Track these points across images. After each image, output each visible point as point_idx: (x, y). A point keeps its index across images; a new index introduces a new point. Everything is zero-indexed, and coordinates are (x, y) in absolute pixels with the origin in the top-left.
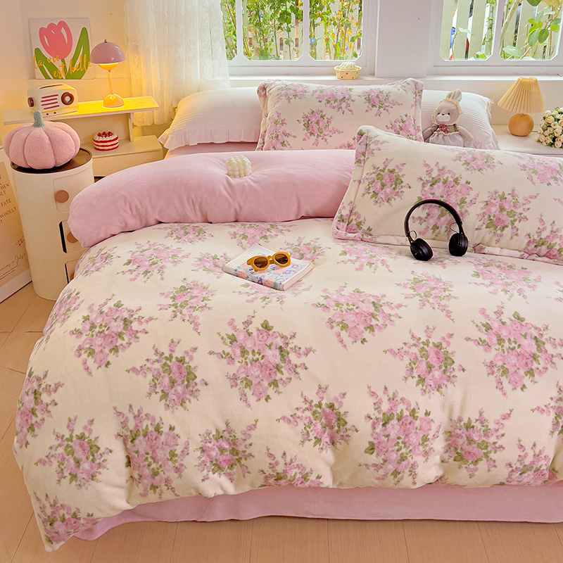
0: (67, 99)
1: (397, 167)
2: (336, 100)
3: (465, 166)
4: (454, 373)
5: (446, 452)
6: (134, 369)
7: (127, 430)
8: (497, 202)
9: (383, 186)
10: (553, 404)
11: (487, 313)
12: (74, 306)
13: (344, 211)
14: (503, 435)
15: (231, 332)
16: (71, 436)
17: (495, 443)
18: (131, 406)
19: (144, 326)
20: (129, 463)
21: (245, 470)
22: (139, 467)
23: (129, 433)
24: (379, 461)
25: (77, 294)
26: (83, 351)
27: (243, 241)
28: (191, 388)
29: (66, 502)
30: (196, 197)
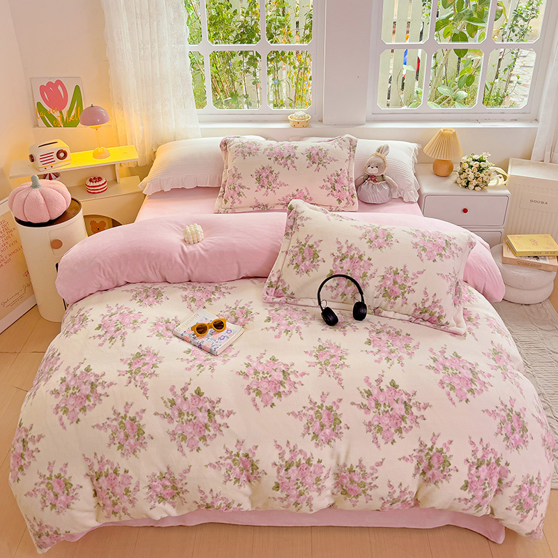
0: (62, 155)
1: (315, 242)
2: (283, 158)
3: (369, 244)
4: (340, 431)
5: (335, 488)
6: (97, 426)
7: (93, 472)
8: (391, 276)
9: (304, 259)
10: (415, 454)
11: (370, 381)
12: (56, 366)
13: (273, 278)
14: (377, 478)
15: (171, 397)
16: (51, 476)
17: (370, 483)
18: (95, 454)
19: (106, 390)
20: (95, 495)
21: (184, 501)
22: (103, 498)
23: (94, 474)
24: (284, 495)
25: (59, 355)
26: (59, 410)
27: (192, 303)
28: (141, 441)
29: (48, 524)
30: (156, 265)
